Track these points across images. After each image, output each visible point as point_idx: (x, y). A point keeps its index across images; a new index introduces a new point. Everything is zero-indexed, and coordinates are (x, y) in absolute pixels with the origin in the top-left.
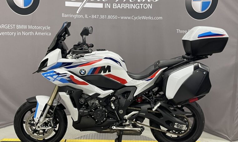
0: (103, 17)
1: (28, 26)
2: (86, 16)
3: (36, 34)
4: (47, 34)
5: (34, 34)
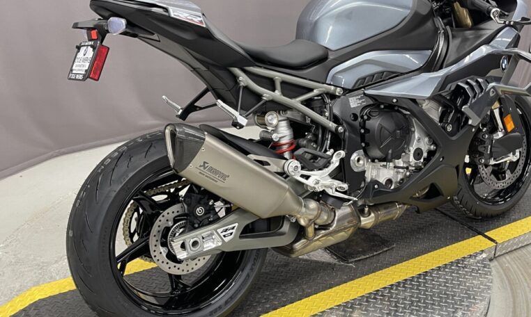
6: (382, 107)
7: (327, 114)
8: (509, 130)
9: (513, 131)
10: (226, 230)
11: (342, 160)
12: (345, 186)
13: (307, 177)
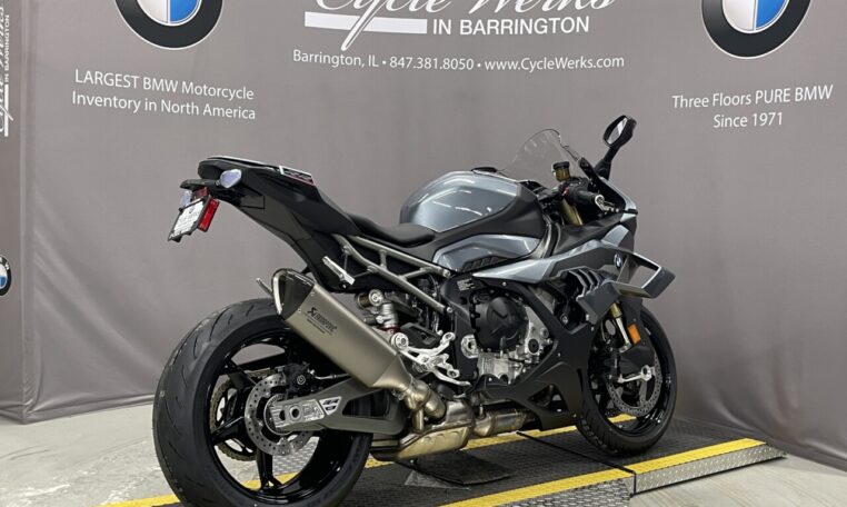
0: (426, 63)
1: (180, 86)
2: (372, 60)
3: (208, 113)
4: (242, 114)
5: (201, 111)
6: (492, 292)
7: (435, 295)
8: (635, 342)
9: (639, 343)
10: (328, 403)
11: (451, 342)
12: (457, 372)
13: (416, 355)
